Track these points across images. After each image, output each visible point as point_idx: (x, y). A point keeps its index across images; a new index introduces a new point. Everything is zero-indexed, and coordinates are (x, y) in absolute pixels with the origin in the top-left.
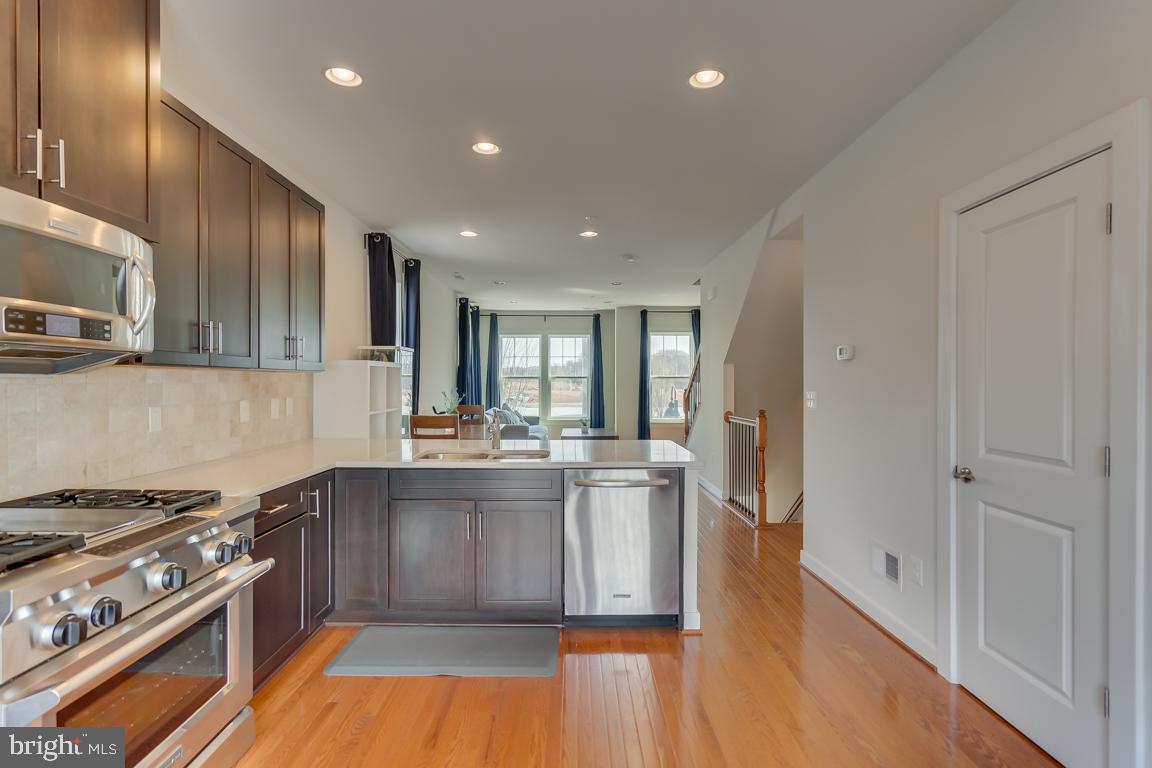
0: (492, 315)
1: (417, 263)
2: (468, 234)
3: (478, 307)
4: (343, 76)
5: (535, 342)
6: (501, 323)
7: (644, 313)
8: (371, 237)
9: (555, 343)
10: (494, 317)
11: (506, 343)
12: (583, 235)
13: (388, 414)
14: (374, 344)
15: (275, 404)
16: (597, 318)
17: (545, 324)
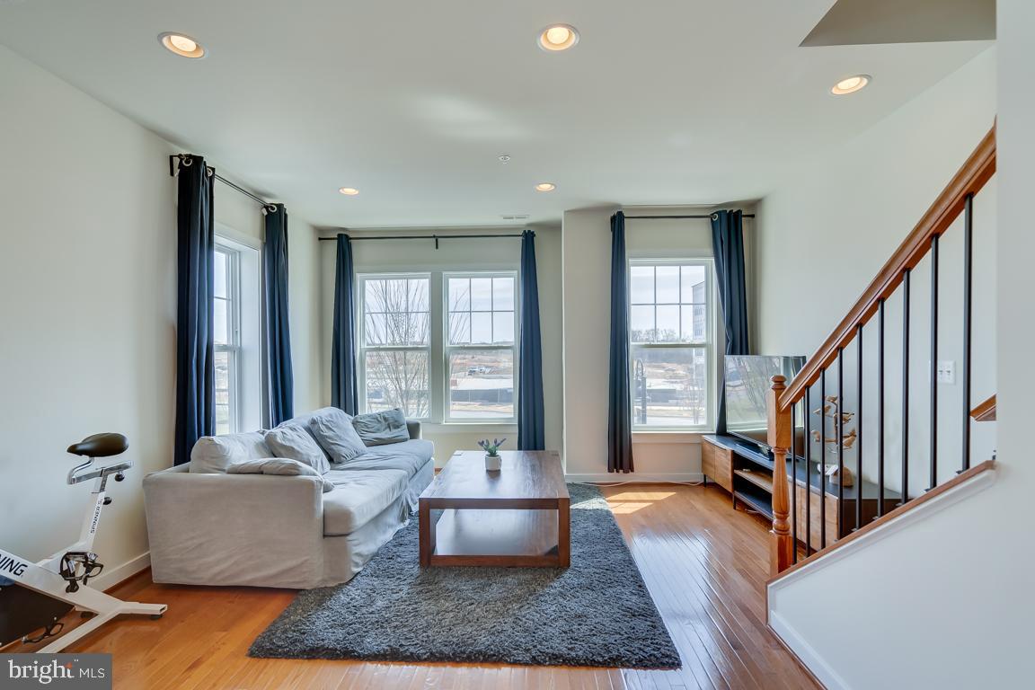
5: (422, 288)
6: (360, 252)
9: (457, 286)
16: (529, 238)
17: (437, 251)
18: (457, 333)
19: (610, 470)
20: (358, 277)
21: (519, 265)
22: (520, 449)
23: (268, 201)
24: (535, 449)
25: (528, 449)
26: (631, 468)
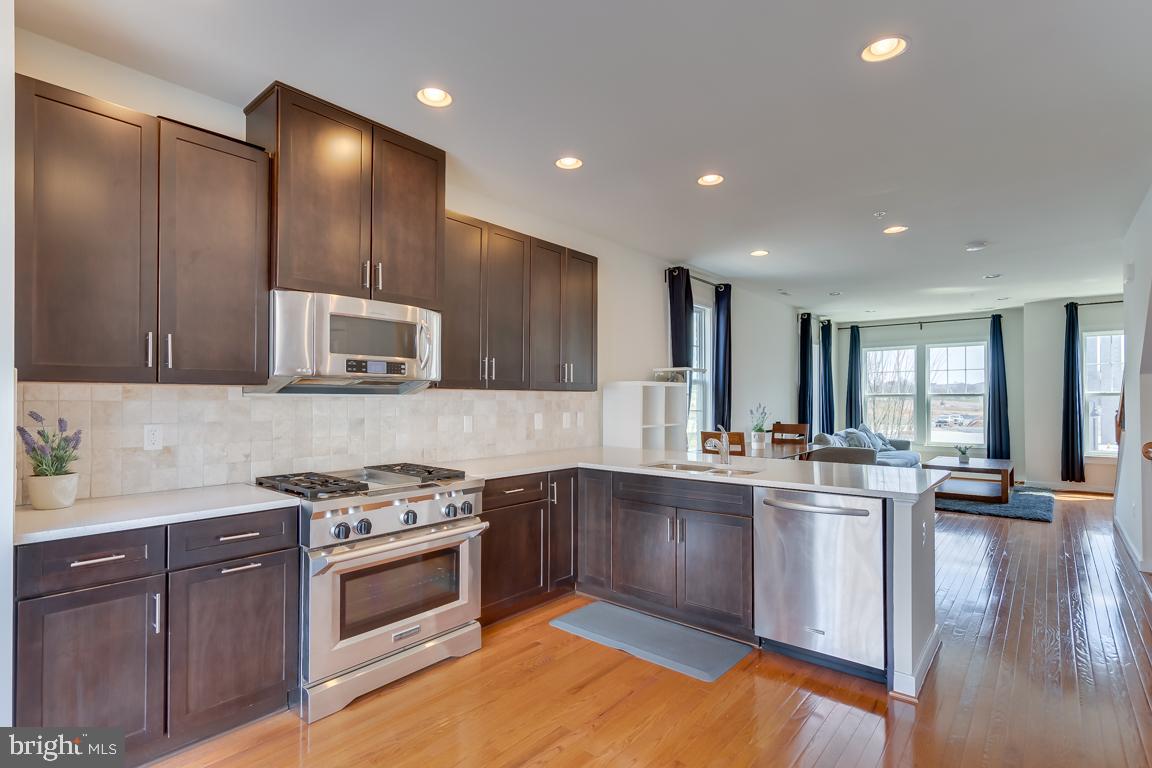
0: (852, 327)
1: (728, 287)
2: (760, 253)
3: (829, 321)
4: (569, 163)
5: (909, 355)
6: (864, 336)
7: (1072, 309)
8: (671, 271)
9: (936, 353)
10: (855, 331)
11: (870, 357)
12: (886, 231)
13: (667, 428)
14: (675, 365)
15: (566, 417)
16: (996, 320)
17: (921, 331)
18: (937, 378)
19: (1063, 479)
20: (863, 350)
21: (988, 337)
22: (988, 457)
23: (822, 319)
24: (1001, 458)
25: (995, 457)
26: (1082, 479)
